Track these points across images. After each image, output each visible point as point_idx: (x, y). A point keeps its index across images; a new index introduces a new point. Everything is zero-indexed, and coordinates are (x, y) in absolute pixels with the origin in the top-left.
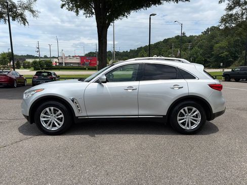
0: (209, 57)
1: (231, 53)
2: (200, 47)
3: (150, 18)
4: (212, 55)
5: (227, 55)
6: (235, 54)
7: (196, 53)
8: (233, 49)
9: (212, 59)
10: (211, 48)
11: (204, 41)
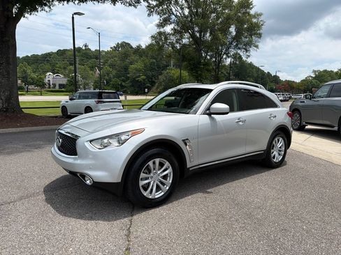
0: (124, 81)
1: (148, 77)
2: (112, 66)
3: (73, 18)
4: (128, 78)
5: (144, 80)
6: (152, 79)
7: (108, 74)
8: (150, 73)
9: (127, 84)
10: (126, 69)
11: (116, 59)
